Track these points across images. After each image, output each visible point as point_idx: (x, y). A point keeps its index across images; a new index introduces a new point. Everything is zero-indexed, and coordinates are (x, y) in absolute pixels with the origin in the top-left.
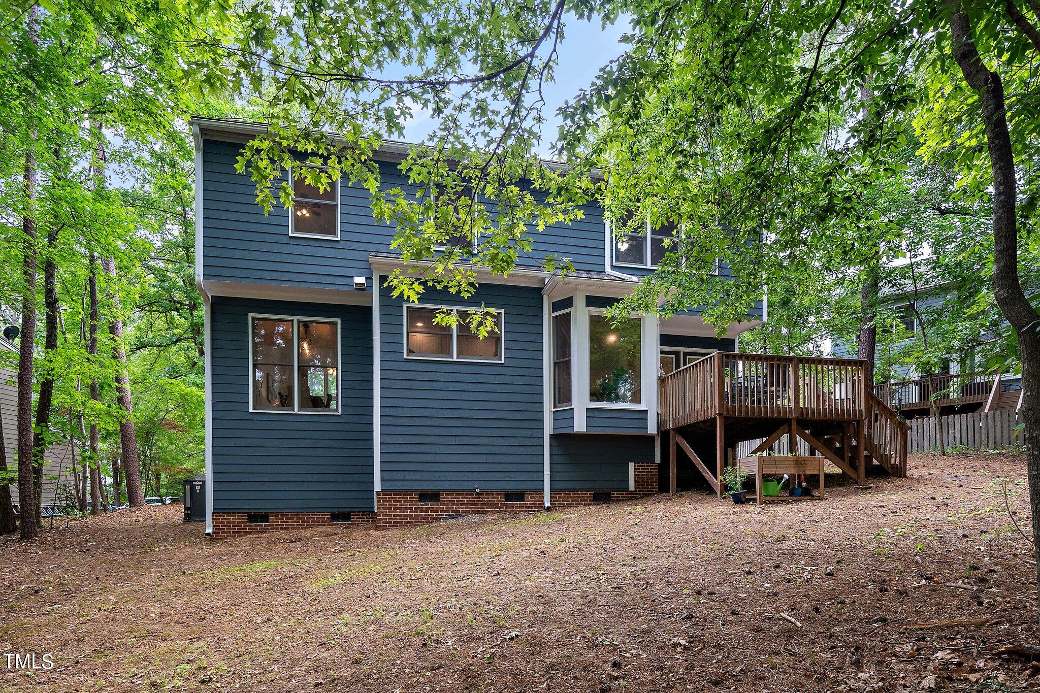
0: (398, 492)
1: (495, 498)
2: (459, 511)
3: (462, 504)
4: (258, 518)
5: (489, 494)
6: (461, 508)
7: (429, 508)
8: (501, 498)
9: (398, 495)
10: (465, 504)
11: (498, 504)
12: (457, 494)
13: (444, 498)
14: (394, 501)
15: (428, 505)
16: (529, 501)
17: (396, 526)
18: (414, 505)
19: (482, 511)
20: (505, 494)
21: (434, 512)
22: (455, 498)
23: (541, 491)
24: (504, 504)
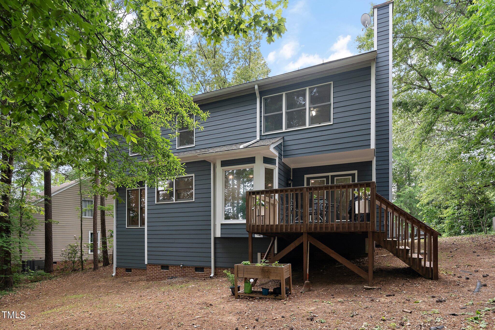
0: (154, 265)
1: (190, 269)
2: (176, 275)
3: (177, 272)
4: (129, 270)
5: (188, 268)
6: (177, 274)
7: (165, 273)
8: (193, 270)
9: (154, 266)
10: (178, 272)
11: (192, 273)
12: (175, 267)
13: (171, 268)
14: (152, 269)
15: (164, 271)
16: (206, 272)
17: (153, 280)
18: (159, 271)
19: (185, 276)
20: (195, 268)
21: (167, 275)
22: (174, 269)
23: (210, 268)
24: (195, 273)
